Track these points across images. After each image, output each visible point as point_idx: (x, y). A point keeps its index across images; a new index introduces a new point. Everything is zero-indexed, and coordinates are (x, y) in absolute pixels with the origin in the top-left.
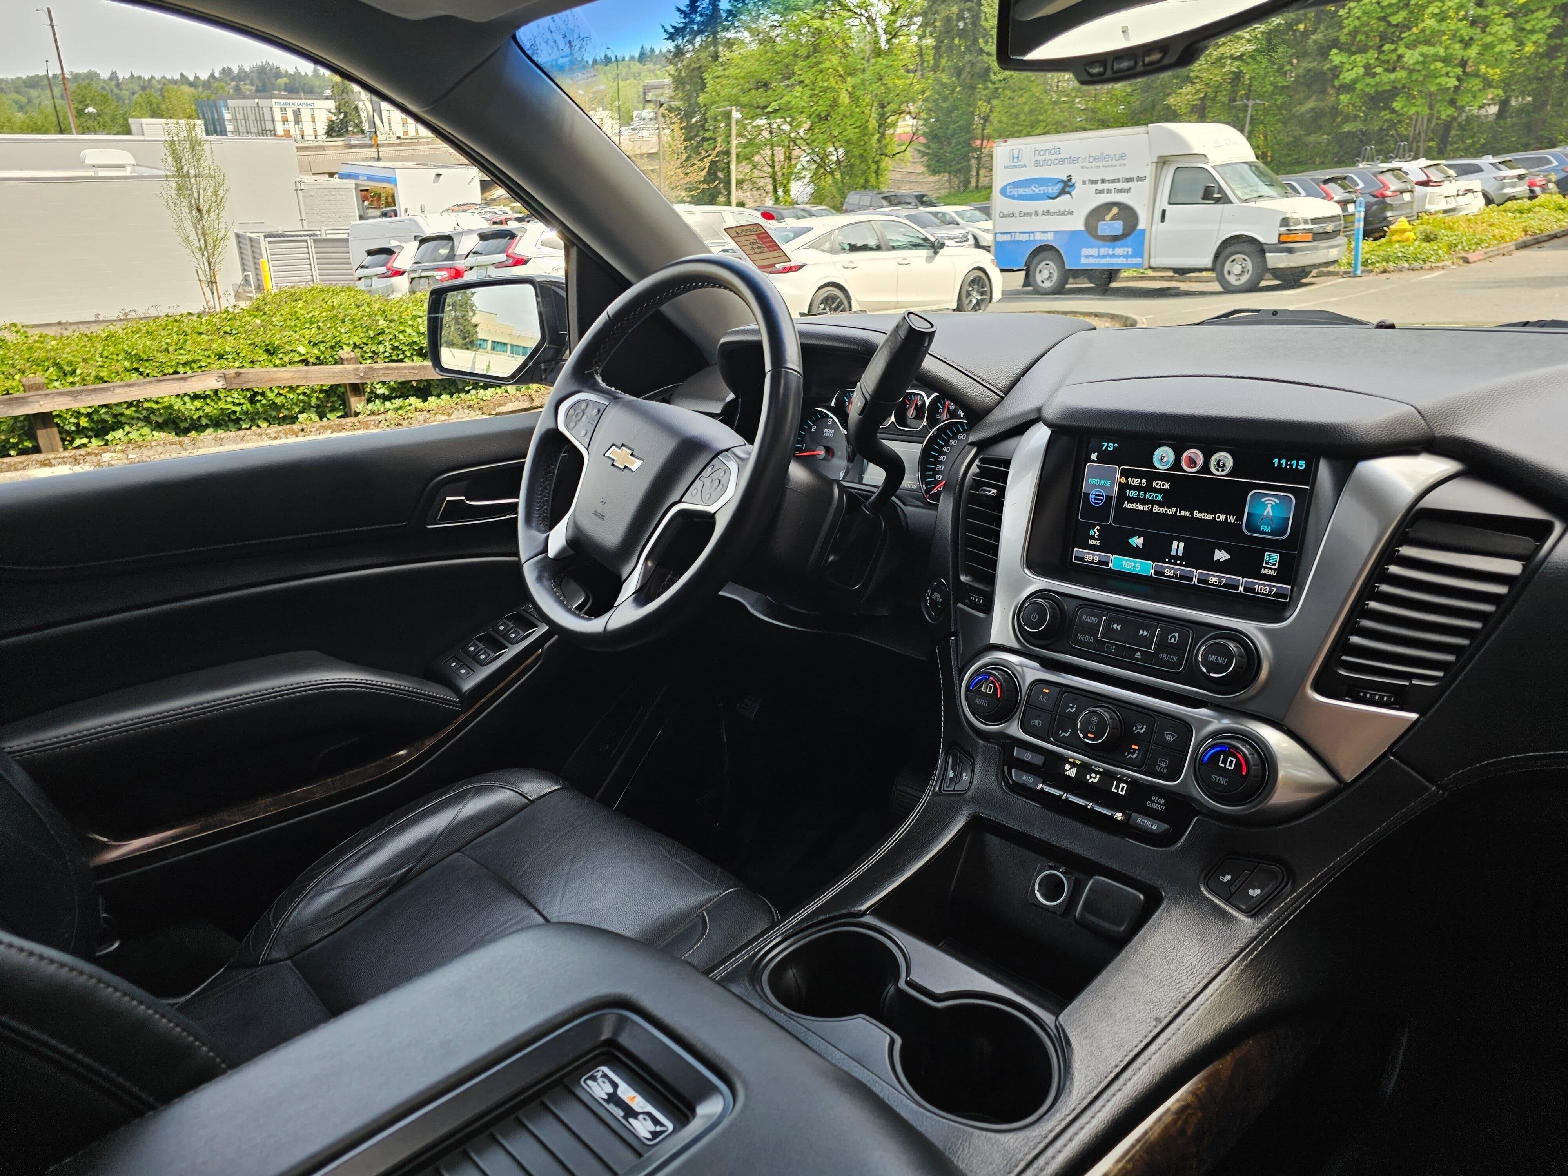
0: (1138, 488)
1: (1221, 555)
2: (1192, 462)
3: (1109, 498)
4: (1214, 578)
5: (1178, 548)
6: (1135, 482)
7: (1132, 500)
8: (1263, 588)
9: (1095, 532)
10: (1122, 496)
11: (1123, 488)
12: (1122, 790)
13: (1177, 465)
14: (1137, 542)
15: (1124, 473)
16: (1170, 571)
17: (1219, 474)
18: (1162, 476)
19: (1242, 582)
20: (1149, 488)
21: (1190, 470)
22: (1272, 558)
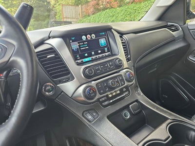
0: (82, 45)
1: (99, 52)
2: (89, 37)
3: (78, 49)
4: (100, 56)
5: (93, 53)
6: (81, 44)
7: (82, 48)
8: (107, 54)
9: (78, 56)
10: (80, 48)
11: (79, 46)
12: (118, 92)
13: (87, 39)
14: (86, 55)
15: (78, 43)
16: (94, 57)
17: (94, 38)
18: (85, 41)
19: (104, 54)
20: (84, 44)
21: (89, 39)
22: (106, 49)
